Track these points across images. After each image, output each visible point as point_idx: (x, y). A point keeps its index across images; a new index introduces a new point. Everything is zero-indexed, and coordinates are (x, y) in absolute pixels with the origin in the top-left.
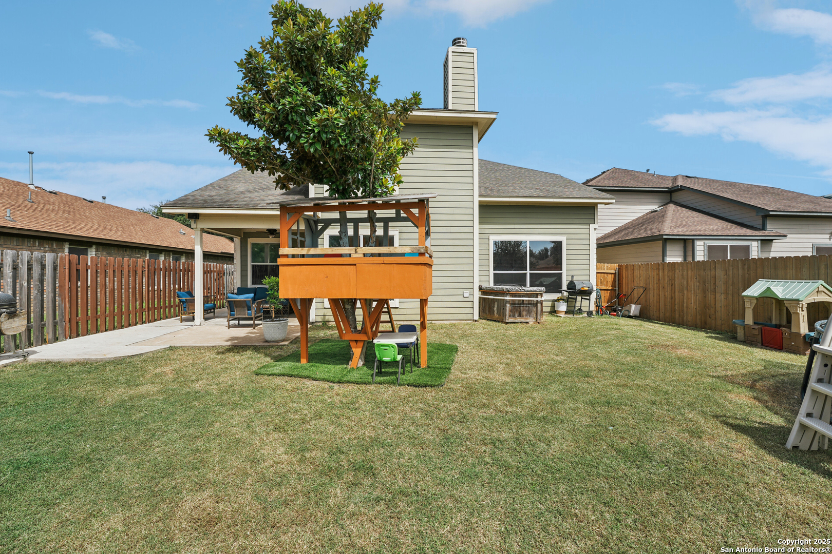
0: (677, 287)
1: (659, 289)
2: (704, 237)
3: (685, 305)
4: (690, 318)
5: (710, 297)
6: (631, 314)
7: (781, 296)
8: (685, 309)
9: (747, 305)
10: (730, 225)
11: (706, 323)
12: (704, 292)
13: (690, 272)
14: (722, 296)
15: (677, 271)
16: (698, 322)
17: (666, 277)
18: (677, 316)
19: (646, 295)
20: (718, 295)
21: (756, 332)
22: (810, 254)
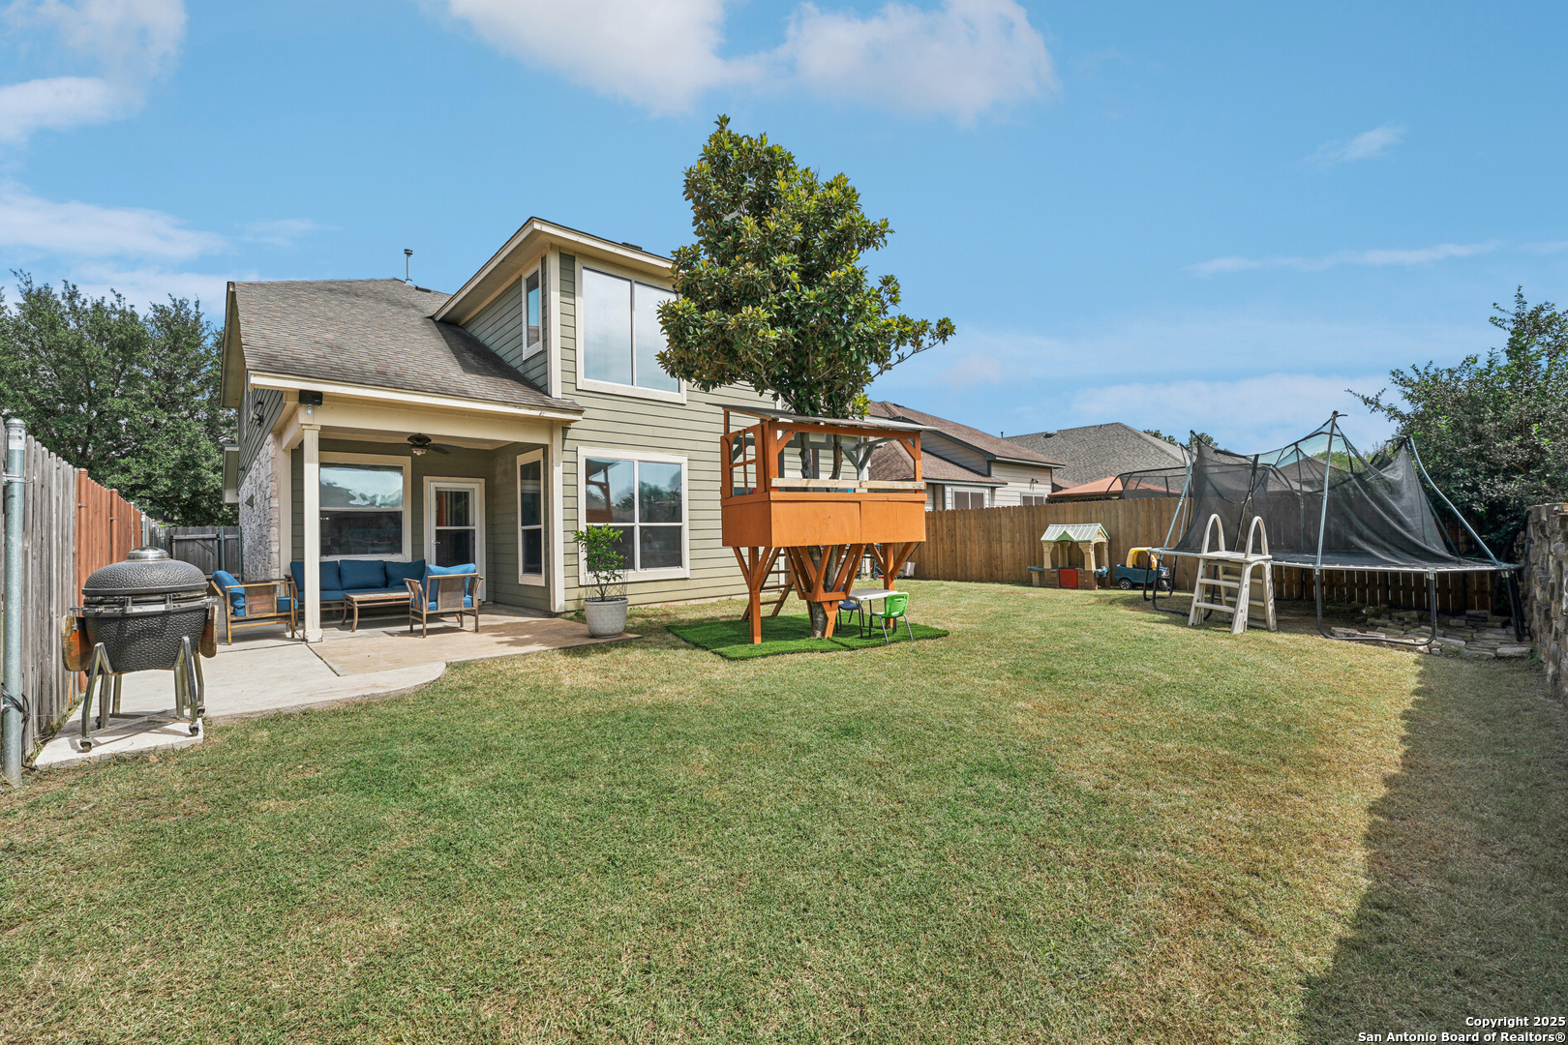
0: (958, 538)
1: (936, 543)
2: (954, 482)
3: (968, 558)
4: (974, 572)
5: (996, 546)
6: (907, 574)
7: (1075, 539)
8: (968, 562)
9: (1046, 549)
10: (967, 472)
11: (992, 575)
12: (989, 541)
13: (972, 520)
14: (1009, 545)
15: (958, 520)
16: (984, 575)
17: (945, 528)
18: (959, 571)
19: (919, 551)
20: (1003, 544)
21: (1055, 575)
22: (1018, 504)
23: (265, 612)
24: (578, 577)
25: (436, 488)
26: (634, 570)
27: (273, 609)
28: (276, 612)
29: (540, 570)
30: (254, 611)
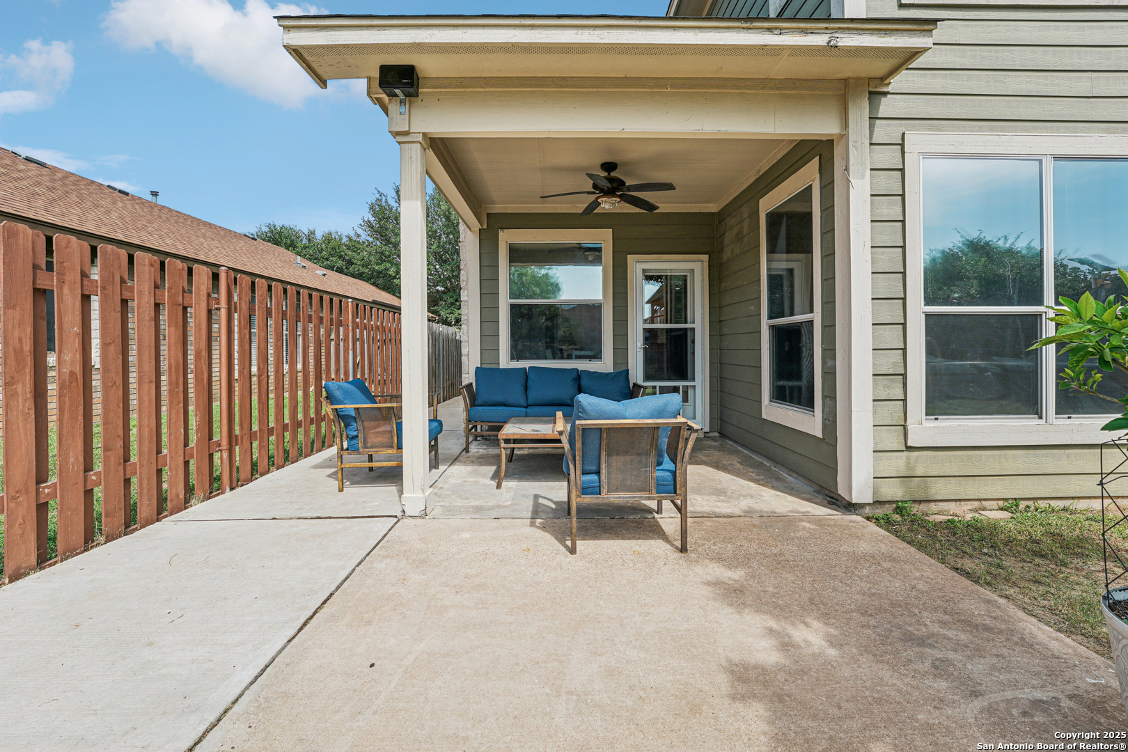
23: (383, 447)
24: (905, 427)
25: (644, 271)
26: (1041, 418)
27: (393, 442)
28: (396, 448)
29: (810, 404)
30: (369, 445)
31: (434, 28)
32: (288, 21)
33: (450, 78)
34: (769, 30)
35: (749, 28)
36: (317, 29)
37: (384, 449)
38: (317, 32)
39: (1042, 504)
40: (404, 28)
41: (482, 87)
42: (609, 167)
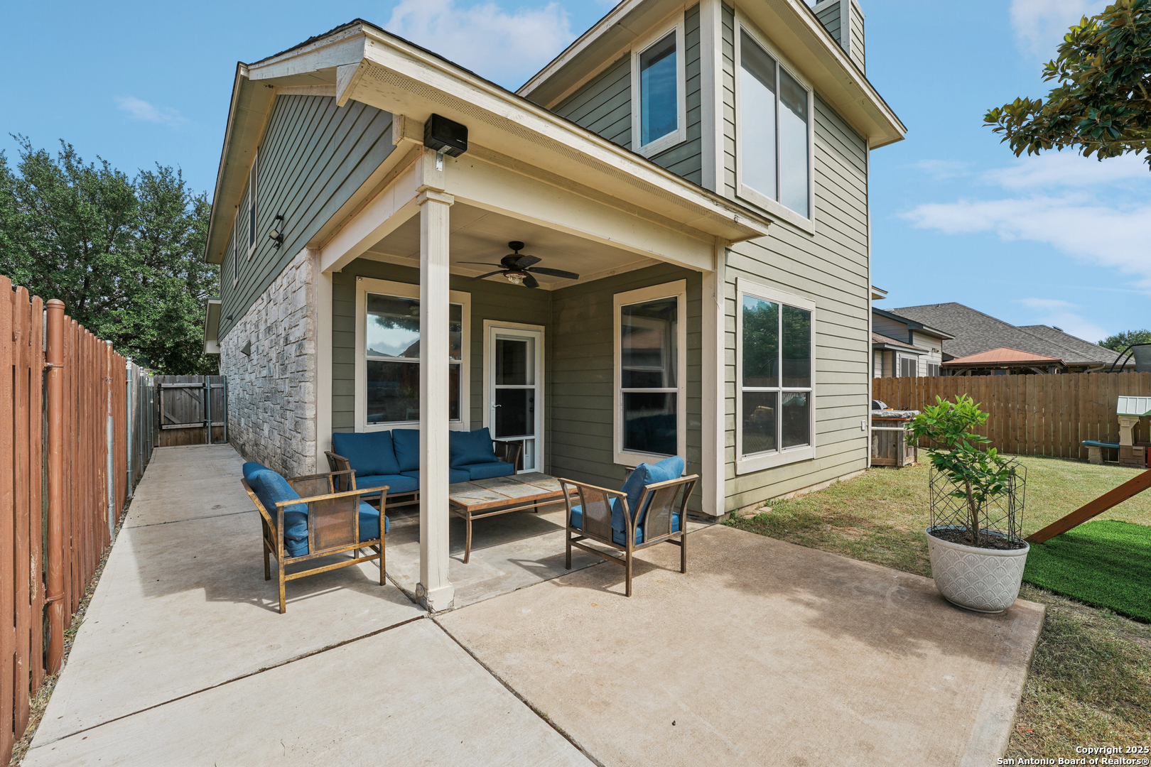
21: (1140, 454)
23: (341, 544)
24: (735, 463)
25: (497, 335)
26: (777, 451)
27: (354, 536)
28: (357, 542)
29: (672, 450)
30: (323, 544)
31: (522, 111)
32: (378, 33)
33: (485, 148)
34: (713, 200)
35: (704, 196)
36: (407, 57)
37: (342, 547)
38: (408, 61)
39: (777, 499)
40: (497, 98)
41: (513, 168)
42: (517, 245)
